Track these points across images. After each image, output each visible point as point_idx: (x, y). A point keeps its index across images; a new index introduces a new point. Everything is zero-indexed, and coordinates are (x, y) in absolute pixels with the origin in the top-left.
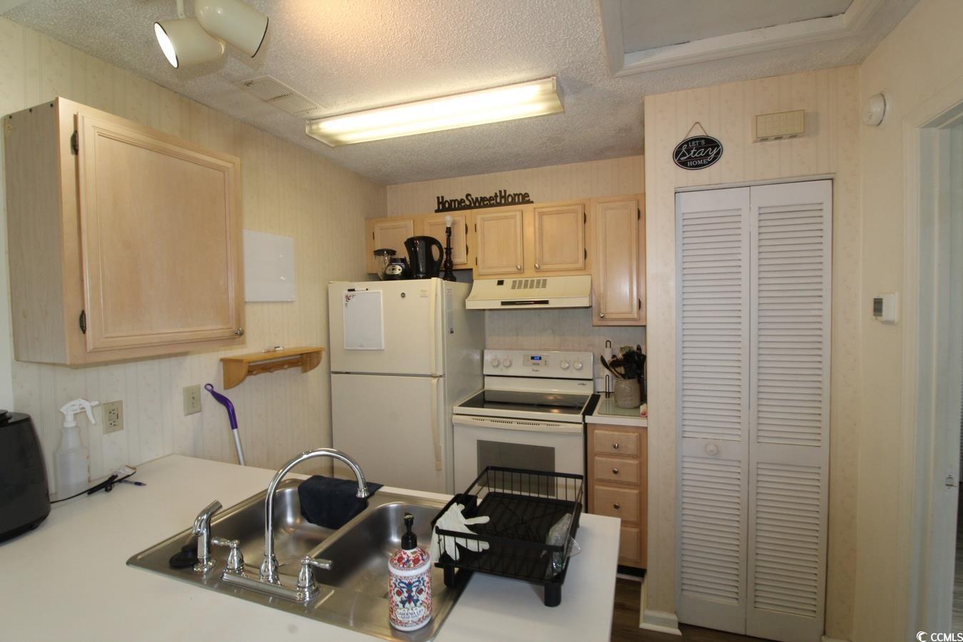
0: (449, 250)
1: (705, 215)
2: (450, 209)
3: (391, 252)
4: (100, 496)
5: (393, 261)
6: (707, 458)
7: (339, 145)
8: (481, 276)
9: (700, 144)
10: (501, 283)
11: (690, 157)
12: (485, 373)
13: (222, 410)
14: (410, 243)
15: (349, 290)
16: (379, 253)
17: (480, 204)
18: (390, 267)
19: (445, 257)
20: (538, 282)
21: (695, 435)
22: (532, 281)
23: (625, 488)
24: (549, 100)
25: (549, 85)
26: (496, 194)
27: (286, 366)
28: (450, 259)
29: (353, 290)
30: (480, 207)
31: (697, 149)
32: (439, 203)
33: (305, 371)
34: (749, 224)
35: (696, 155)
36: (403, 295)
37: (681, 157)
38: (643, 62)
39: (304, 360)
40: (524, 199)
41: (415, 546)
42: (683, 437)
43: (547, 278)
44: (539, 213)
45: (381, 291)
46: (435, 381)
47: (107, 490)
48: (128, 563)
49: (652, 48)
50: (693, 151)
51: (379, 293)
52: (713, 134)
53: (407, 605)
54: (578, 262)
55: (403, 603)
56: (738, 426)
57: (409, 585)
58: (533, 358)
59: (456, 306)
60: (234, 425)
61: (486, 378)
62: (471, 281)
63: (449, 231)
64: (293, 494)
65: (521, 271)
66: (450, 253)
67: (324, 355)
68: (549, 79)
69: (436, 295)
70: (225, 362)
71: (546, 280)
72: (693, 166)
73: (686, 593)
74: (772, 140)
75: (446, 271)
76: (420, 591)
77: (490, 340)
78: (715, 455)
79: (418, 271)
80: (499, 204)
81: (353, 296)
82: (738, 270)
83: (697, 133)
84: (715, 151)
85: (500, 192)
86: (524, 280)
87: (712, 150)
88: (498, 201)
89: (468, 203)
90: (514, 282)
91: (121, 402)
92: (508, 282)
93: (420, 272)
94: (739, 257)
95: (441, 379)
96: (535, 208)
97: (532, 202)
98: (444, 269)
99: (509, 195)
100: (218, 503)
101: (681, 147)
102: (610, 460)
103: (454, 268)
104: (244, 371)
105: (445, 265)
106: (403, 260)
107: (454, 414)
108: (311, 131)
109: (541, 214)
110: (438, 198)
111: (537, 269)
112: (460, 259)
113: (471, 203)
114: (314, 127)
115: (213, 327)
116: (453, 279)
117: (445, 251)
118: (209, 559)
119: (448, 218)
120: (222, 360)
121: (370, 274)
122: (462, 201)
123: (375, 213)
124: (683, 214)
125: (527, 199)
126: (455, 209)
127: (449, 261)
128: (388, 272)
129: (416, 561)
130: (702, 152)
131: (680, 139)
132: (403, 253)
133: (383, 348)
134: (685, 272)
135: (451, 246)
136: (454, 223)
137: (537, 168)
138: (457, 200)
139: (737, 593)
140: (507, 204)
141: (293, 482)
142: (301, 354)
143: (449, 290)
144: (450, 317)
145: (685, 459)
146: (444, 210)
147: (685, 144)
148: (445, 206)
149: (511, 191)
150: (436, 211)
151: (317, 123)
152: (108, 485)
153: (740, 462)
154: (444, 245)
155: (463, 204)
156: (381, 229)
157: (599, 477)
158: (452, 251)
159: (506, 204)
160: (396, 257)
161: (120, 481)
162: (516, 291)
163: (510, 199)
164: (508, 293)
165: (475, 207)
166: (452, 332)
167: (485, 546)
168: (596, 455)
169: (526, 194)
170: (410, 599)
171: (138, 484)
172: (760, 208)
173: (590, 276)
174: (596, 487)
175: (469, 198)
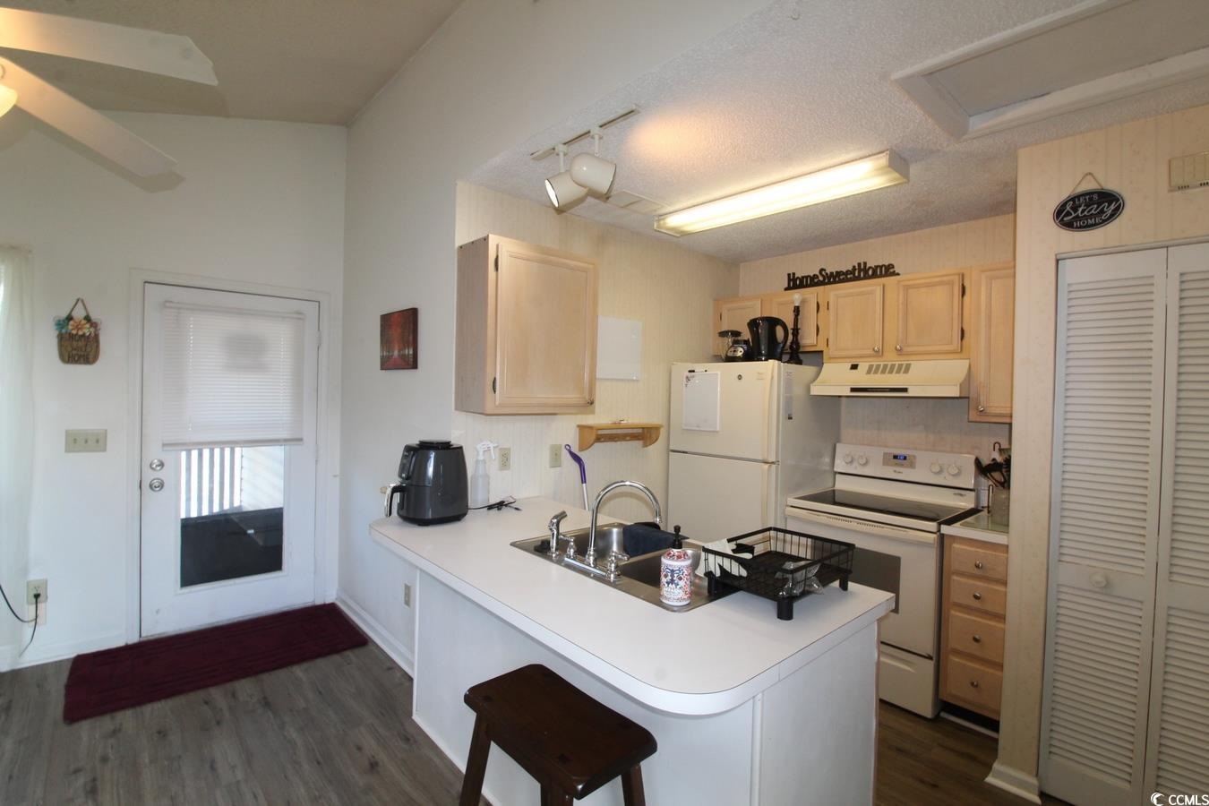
0: (796, 331)
1: (1105, 285)
2: (802, 286)
3: (736, 334)
4: (494, 511)
5: (736, 342)
6: (1090, 591)
7: (685, 234)
8: (833, 359)
9: (1091, 199)
10: (854, 367)
11: (1077, 217)
12: (835, 470)
13: (576, 466)
14: (753, 324)
15: (690, 371)
16: (723, 334)
17: (834, 279)
18: (732, 349)
19: (790, 337)
20: (900, 366)
21: (1078, 561)
22: (893, 366)
23: (990, 620)
24: (886, 173)
25: (883, 160)
26: (854, 267)
27: (628, 438)
28: (797, 340)
29: (694, 371)
30: (835, 282)
31: (1087, 205)
32: (789, 280)
33: (645, 445)
34: (1165, 295)
35: (1086, 213)
36: (740, 377)
37: (1065, 216)
38: (991, 123)
39: (645, 435)
40: (888, 271)
41: (680, 548)
42: (1060, 561)
43: (911, 362)
44: (904, 286)
45: (719, 373)
46: (766, 466)
47: (499, 509)
48: (511, 545)
49: (1002, 107)
50: (1080, 210)
51: (717, 374)
52: (1111, 185)
53: (670, 585)
54: (951, 343)
55: (668, 583)
56: (1141, 556)
57: (673, 571)
58: (895, 457)
59: (798, 391)
60: (584, 480)
61: (837, 476)
62: (820, 365)
63: (797, 310)
64: (618, 533)
65: (879, 353)
66: (798, 333)
67: (663, 432)
68: (881, 155)
69: (772, 378)
70: (581, 428)
71: (910, 364)
72: (1081, 227)
73: (1055, 758)
74: (1196, 187)
75: (791, 354)
76: (680, 579)
77: (846, 432)
78: (1105, 587)
79: (760, 354)
80: (858, 278)
81: (693, 377)
82: (1149, 354)
83: (1089, 185)
84: (1112, 207)
85: (859, 264)
86: (882, 364)
87: (1109, 205)
88: (857, 274)
89: (821, 278)
90: (871, 367)
91: (509, 449)
92: (863, 366)
93: (762, 355)
94: (1151, 337)
95: (774, 466)
96: (899, 282)
97: (898, 274)
98: (789, 351)
99: (870, 268)
100: (564, 512)
101: (1064, 205)
102: (971, 582)
103: (801, 350)
104: (594, 437)
105: (791, 347)
106: (746, 342)
107: (787, 506)
108: (659, 226)
109: (907, 288)
110: (789, 275)
111: (900, 351)
112: (808, 340)
113: (824, 279)
114: (662, 222)
115: (572, 396)
116: (799, 362)
117: (790, 332)
118: (556, 550)
119: (797, 296)
120: (579, 426)
121: (715, 356)
122: (815, 276)
123: (724, 294)
124: (1069, 285)
125: (892, 270)
126: (807, 286)
127: (796, 342)
128: (730, 354)
129: (679, 557)
130: (1094, 209)
131: (1064, 196)
132: (746, 335)
133: (718, 429)
134: (1071, 356)
135: (799, 327)
136: (803, 301)
137: (912, 233)
138: (809, 276)
139: (1130, 774)
140: (867, 277)
141: (620, 525)
142: (643, 428)
143: (789, 374)
144: (789, 401)
145: (1062, 589)
146: (795, 287)
147: (1070, 200)
148: (795, 283)
149: (871, 264)
150: (786, 289)
151: (663, 219)
152: (500, 505)
153: (1141, 602)
154: (790, 325)
155: (816, 280)
156: (728, 310)
157: (956, 600)
158: (800, 331)
159: (865, 278)
160: (739, 338)
161: (506, 505)
162: (872, 376)
163: (870, 272)
164: (862, 378)
165: (829, 283)
166: (790, 418)
167: (744, 573)
168: (953, 573)
169: (889, 265)
170: (672, 581)
171: (517, 509)
172: (1182, 274)
173: (968, 361)
174: (953, 612)
175: (823, 273)
